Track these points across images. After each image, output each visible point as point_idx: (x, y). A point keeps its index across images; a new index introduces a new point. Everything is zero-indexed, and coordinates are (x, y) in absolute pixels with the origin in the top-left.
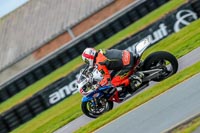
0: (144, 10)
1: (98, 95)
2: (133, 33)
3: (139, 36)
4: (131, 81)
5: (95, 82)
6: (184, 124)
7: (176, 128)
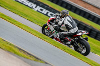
0: (65, 5)
2: (52, 7)
3: (52, 10)
6: (27, 53)
7: (24, 51)
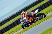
1: (25, 23)
4: (34, 20)
5: (25, 20)
